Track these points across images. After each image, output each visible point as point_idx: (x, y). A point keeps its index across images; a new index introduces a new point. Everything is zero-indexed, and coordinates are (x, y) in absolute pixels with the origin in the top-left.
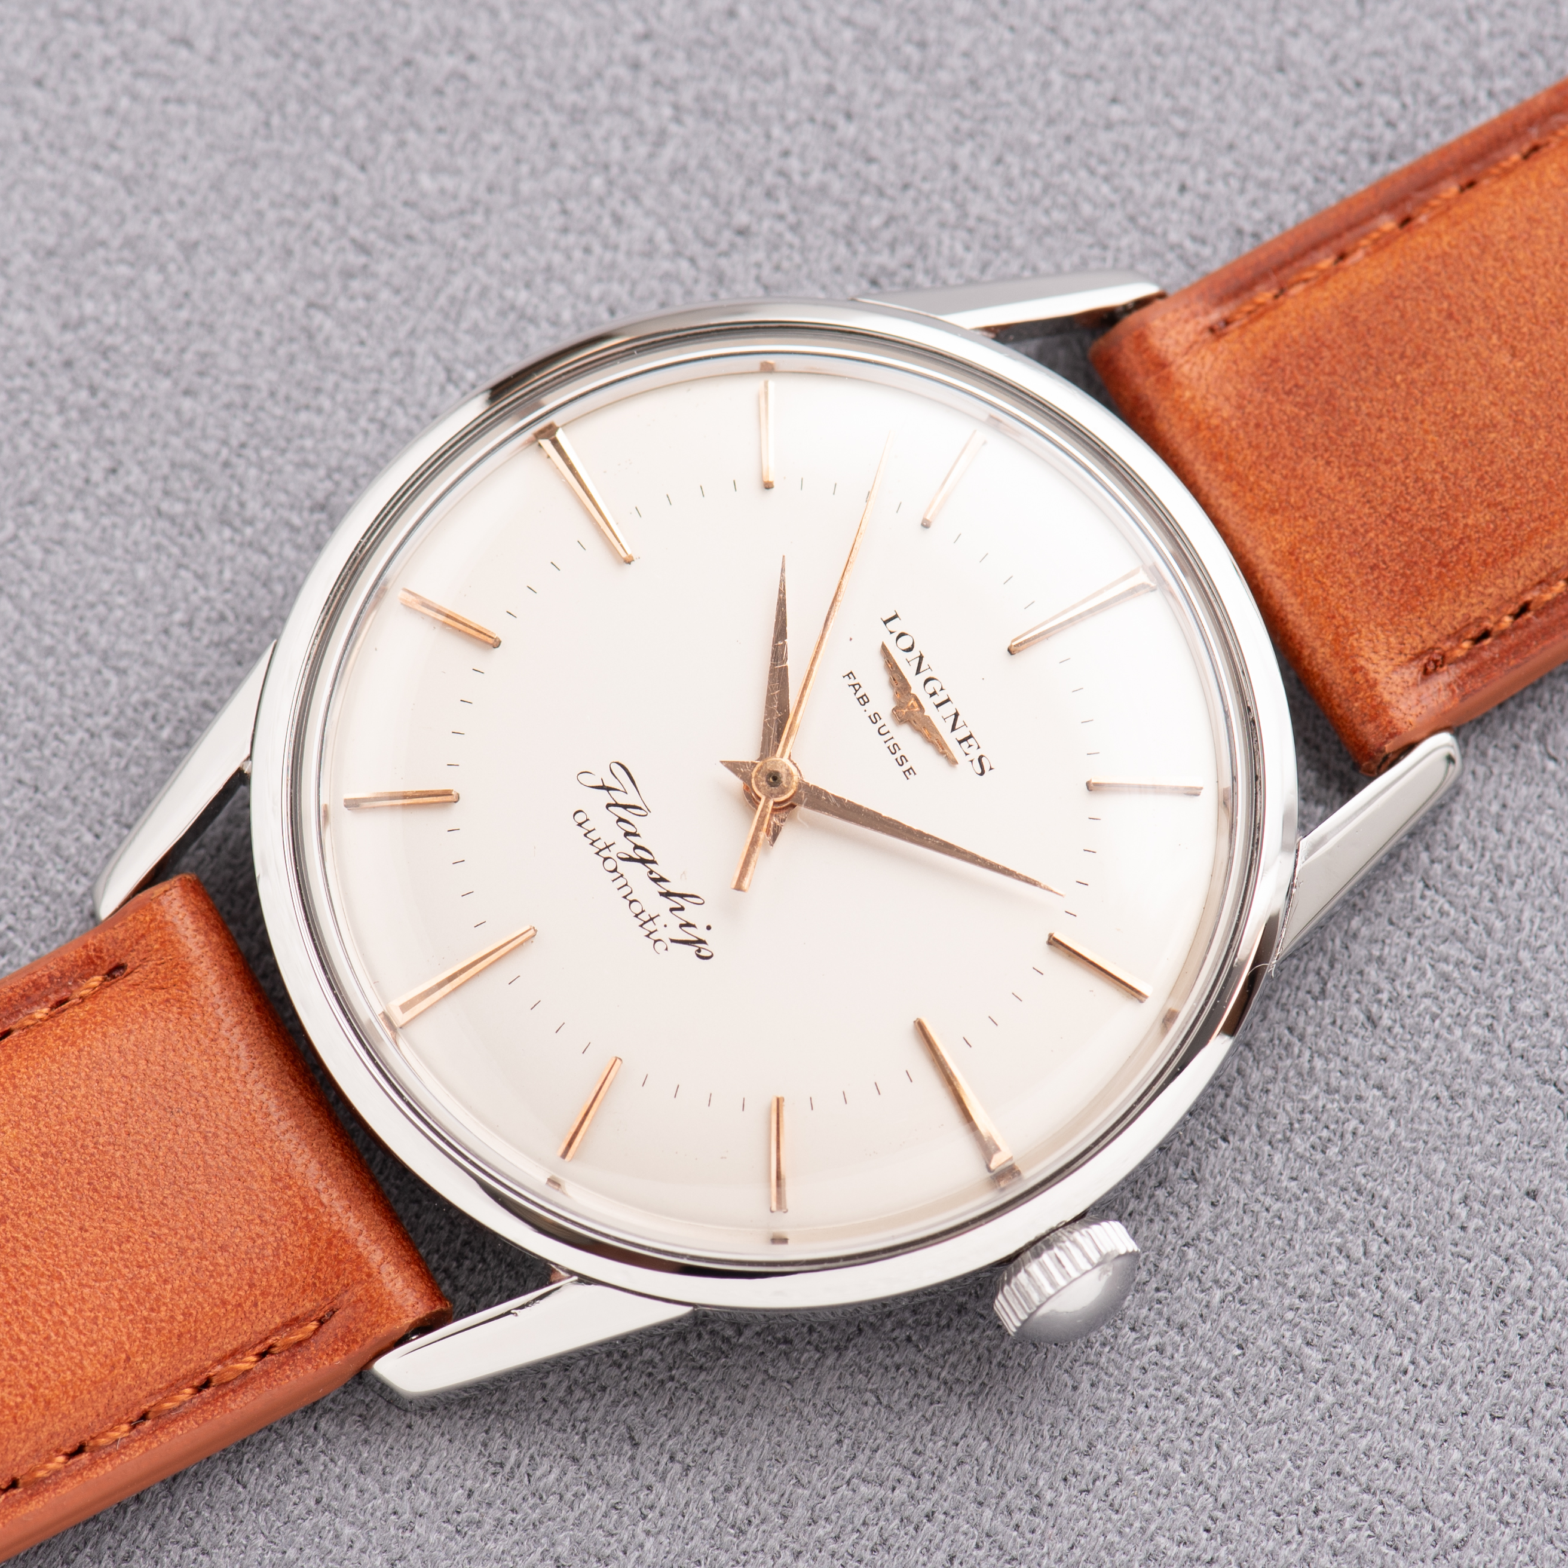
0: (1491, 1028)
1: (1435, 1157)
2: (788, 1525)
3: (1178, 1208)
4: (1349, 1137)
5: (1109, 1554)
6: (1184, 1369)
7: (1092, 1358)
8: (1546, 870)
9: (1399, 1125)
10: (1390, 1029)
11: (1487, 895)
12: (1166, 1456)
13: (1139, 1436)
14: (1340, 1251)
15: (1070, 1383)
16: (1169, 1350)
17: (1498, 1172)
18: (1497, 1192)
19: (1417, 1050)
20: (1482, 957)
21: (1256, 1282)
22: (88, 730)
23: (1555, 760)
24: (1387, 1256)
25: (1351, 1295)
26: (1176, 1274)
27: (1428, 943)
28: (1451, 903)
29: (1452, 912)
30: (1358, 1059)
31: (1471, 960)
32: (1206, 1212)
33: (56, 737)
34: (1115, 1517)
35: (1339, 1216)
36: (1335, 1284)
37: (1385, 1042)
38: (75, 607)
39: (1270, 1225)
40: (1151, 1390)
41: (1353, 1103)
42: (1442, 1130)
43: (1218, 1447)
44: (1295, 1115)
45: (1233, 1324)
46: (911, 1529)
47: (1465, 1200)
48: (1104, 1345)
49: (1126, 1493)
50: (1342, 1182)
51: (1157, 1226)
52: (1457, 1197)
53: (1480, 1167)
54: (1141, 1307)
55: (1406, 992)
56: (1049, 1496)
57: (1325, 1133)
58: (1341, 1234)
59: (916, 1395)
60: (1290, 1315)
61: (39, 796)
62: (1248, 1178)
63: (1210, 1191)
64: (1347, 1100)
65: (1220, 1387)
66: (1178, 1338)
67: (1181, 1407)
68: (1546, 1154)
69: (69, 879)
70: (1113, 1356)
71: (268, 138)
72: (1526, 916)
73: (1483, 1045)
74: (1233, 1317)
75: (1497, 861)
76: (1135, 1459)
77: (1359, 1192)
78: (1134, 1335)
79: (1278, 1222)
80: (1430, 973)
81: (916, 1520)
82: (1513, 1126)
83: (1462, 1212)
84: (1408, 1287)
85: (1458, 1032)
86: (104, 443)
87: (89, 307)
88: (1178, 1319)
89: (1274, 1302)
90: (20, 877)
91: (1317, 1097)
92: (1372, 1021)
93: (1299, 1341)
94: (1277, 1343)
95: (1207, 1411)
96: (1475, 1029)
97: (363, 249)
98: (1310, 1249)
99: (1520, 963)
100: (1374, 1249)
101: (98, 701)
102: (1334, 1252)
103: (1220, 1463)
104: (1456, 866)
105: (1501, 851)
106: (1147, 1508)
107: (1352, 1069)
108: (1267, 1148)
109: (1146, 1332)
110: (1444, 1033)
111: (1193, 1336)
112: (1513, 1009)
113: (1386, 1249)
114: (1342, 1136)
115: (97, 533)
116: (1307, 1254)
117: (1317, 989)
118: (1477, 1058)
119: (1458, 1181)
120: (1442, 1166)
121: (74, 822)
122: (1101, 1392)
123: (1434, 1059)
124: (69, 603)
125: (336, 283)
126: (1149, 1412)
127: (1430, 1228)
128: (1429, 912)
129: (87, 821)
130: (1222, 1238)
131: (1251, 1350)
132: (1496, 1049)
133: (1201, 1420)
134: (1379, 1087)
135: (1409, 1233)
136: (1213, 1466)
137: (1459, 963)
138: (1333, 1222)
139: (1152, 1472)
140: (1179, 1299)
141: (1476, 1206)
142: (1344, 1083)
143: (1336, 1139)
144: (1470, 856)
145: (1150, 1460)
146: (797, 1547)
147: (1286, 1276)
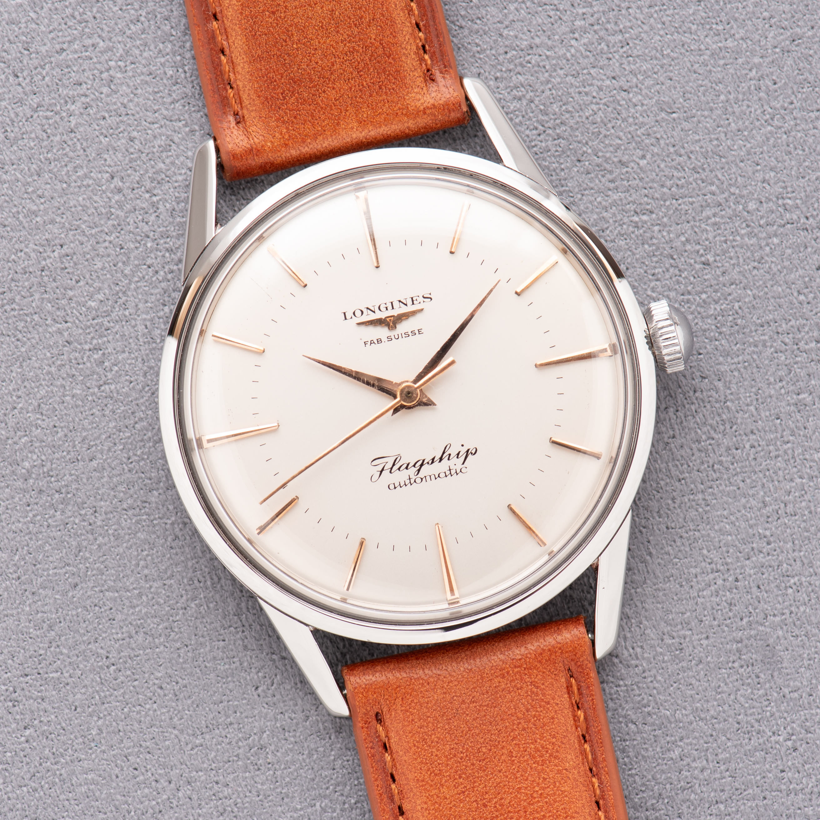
0: (748, 226)
1: (775, 288)
2: (694, 632)
3: (709, 393)
4: (740, 311)
5: (807, 532)
6: (767, 445)
7: (734, 473)
8: (710, 154)
9: (751, 290)
10: (715, 261)
11: (699, 182)
12: (792, 480)
13: (776, 483)
14: (776, 352)
15: (735, 488)
16: (756, 444)
17: (801, 272)
18: (807, 279)
19: (731, 258)
20: (720, 205)
21: (760, 391)
22: (182, 609)
23: (674, 112)
24: (794, 338)
25: (796, 363)
26: (732, 416)
27: (697, 218)
28: (691, 197)
29: (694, 199)
30: (715, 282)
31: (717, 210)
32: (720, 385)
33: (174, 622)
34: (797, 517)
35: (765, 342)
36: (786, 365)
37: (718, 267)
38: (132, 571)
39: (745, 368)
40: (764, 463)
41: (730, 298)
42: (768, 277)
43: (805, 459)
44: (714, 322)
45: (768, 413)
46: (735, 591)
47: (799, 293)
48: (733, 464)
49: (792, 505)
50: (753, 329)
51: (708, 406)
52: (796, 294)
53: (792, 276)
54: (732, 439)
55: (707, 243)
56: (768, 533)
57: (731, 318)
58: (771, 346)
59: (690, 544)
60: (783, 391)
61: (190, 647)
62: (721, 359)
63: (713, 376)
64: (726, 299)
65: (786, 439)
66: (754, 437)
67: (780, 459)
68: (809, 249)
69: (230, 664)
70: (740, 465)
71: (24, 344)
72: (720, 176)
73: (750, 235)
74: (765, 411)
75: (691, 167)
76: (783, 491)
77: (762, 326)
78: (739, 451)
79: (746, 364)
80: (708, 228)
81: (733, 586)
82: (789, 251)
83: (802, 297)
84: (811, 341)
85: (738, 238)
86: (81, 506)
87: (26, 464)
88: (748, 431)
89: (773, 392)
90: (213, 681)
91: (715, 309)
92: (706, 264)
93: (795, 397)
94: (789, 405)
95: (790, 452)
96: (743, 232)
97: (96, 349)
98: (767, 362)
99: (734, 194)
100: (787, 340)
101: (174, 595)
102: (776, 355)
103: (812, 464)
104: (679, 183)
105: (689, 162)
106: (804, 504)
107: (717, 287)
108: (717, 343)
109: (741, 446)
110: (735, 243)
111: (759, 431)
112: (748, 212)
113: (791, 336)
114: (737, 313)
115: (112, 539)
116: (767, 365)
117: (677, 272)
118: (754, 241)
119: (791, 289)
120: (780, 289)
121: (211, 644)
122: (748, 481)
123: (740, 256)
124: (129, 572)
125: (100, 370)
126: (771, 471)
127: (798, 314)
128: (687, 208)
129: (215, 639)
130: (734, 387)
131: (782, 416)
132: (756, 231)
133: (791, 456)
134: (732, 284)
135: (793, 323)
136: (811, 467)
137: (714, 215)
138: (764, 346)
139: (793, 490)
140: (742, 423)
141: (805, 291)
142: (719, 294)
143: (736, 316)
144: (680, 174)
145: (788, 487)
146: (704, 636)
147: (768, 379)
